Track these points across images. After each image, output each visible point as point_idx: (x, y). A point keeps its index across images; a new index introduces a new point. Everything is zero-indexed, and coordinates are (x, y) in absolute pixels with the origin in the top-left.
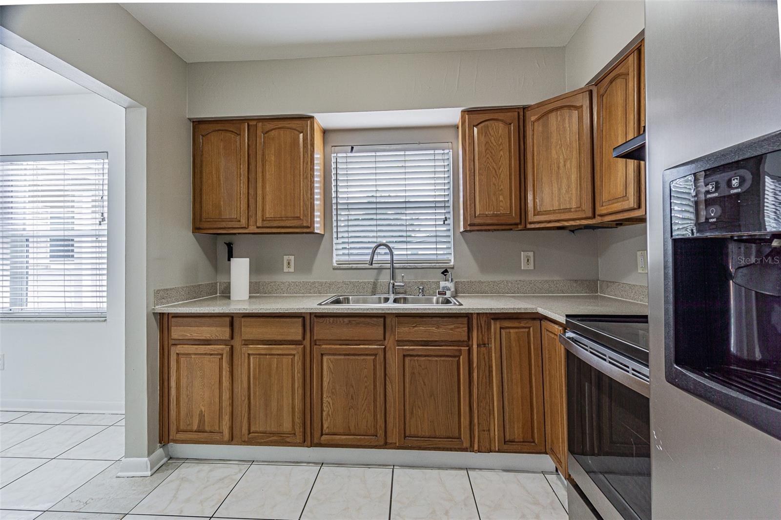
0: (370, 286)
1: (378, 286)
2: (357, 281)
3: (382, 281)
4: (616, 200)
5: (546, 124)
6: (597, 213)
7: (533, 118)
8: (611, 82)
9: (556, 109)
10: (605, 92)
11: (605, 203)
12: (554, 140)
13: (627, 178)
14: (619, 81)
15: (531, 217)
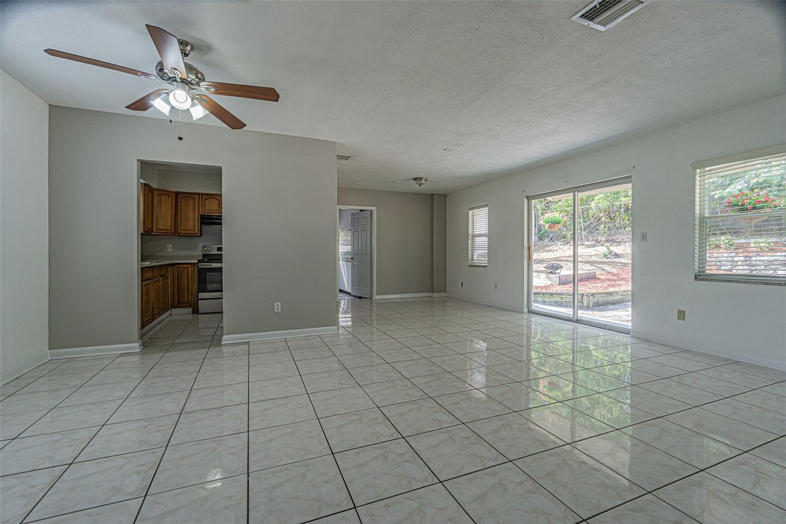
4: (188, 230)
5: (161, 199)
6: (177, 233)
7: (157, 193)
8: (186, 196)
9: (165, 194)
10: (183, 198)
11: (183, 230)
12: (163, 204)
13: (194, 225)
14: (190, 198)
15: (154, 230)
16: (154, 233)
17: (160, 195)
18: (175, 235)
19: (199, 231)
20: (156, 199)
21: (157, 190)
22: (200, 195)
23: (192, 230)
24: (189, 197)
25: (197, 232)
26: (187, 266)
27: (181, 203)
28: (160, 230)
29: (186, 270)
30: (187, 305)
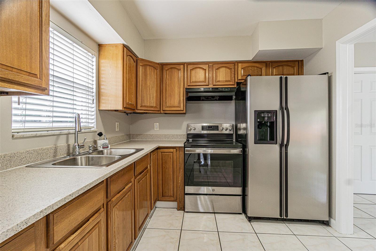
0: (52, 151)
1: (58, 150)
2: (41, 148)
3: (61, 145)
4: (174, 107)
5: (145, 70)
6: (163, 110)
7: (141, 64)
8: (171, 68)
9: (149, 65)
10: (168, 69)
11: (168, 107)
12: (148, 77)
13: (180, 101)
14: (176, 70)
15: (139, 107)
16: (138, 111)
17: (145, 66)
18: (161, 113)
19: (185, 108)
20: (141, 70)
21: (142, 60)
22: (186, 64)
23: (177, 107)
24: (175, 68)
25: (182, 109)
26: (172, 150)
27: (166, 76)
28: (145, 106)
29: (172, 155)
30: (173, 199)
